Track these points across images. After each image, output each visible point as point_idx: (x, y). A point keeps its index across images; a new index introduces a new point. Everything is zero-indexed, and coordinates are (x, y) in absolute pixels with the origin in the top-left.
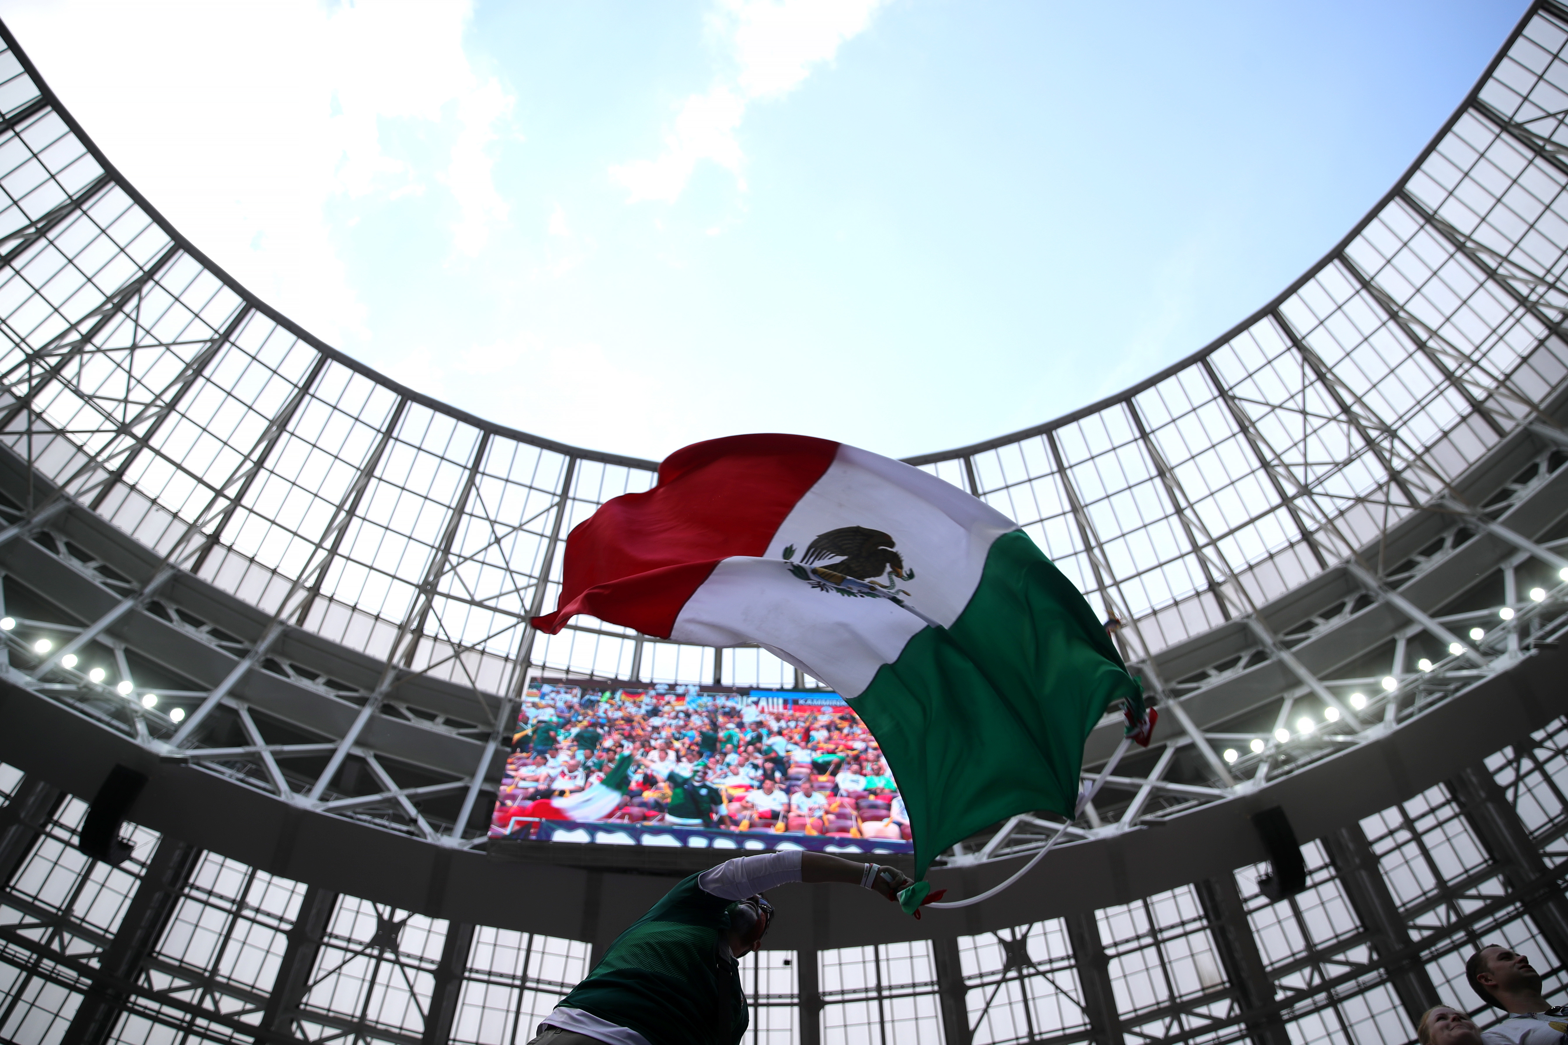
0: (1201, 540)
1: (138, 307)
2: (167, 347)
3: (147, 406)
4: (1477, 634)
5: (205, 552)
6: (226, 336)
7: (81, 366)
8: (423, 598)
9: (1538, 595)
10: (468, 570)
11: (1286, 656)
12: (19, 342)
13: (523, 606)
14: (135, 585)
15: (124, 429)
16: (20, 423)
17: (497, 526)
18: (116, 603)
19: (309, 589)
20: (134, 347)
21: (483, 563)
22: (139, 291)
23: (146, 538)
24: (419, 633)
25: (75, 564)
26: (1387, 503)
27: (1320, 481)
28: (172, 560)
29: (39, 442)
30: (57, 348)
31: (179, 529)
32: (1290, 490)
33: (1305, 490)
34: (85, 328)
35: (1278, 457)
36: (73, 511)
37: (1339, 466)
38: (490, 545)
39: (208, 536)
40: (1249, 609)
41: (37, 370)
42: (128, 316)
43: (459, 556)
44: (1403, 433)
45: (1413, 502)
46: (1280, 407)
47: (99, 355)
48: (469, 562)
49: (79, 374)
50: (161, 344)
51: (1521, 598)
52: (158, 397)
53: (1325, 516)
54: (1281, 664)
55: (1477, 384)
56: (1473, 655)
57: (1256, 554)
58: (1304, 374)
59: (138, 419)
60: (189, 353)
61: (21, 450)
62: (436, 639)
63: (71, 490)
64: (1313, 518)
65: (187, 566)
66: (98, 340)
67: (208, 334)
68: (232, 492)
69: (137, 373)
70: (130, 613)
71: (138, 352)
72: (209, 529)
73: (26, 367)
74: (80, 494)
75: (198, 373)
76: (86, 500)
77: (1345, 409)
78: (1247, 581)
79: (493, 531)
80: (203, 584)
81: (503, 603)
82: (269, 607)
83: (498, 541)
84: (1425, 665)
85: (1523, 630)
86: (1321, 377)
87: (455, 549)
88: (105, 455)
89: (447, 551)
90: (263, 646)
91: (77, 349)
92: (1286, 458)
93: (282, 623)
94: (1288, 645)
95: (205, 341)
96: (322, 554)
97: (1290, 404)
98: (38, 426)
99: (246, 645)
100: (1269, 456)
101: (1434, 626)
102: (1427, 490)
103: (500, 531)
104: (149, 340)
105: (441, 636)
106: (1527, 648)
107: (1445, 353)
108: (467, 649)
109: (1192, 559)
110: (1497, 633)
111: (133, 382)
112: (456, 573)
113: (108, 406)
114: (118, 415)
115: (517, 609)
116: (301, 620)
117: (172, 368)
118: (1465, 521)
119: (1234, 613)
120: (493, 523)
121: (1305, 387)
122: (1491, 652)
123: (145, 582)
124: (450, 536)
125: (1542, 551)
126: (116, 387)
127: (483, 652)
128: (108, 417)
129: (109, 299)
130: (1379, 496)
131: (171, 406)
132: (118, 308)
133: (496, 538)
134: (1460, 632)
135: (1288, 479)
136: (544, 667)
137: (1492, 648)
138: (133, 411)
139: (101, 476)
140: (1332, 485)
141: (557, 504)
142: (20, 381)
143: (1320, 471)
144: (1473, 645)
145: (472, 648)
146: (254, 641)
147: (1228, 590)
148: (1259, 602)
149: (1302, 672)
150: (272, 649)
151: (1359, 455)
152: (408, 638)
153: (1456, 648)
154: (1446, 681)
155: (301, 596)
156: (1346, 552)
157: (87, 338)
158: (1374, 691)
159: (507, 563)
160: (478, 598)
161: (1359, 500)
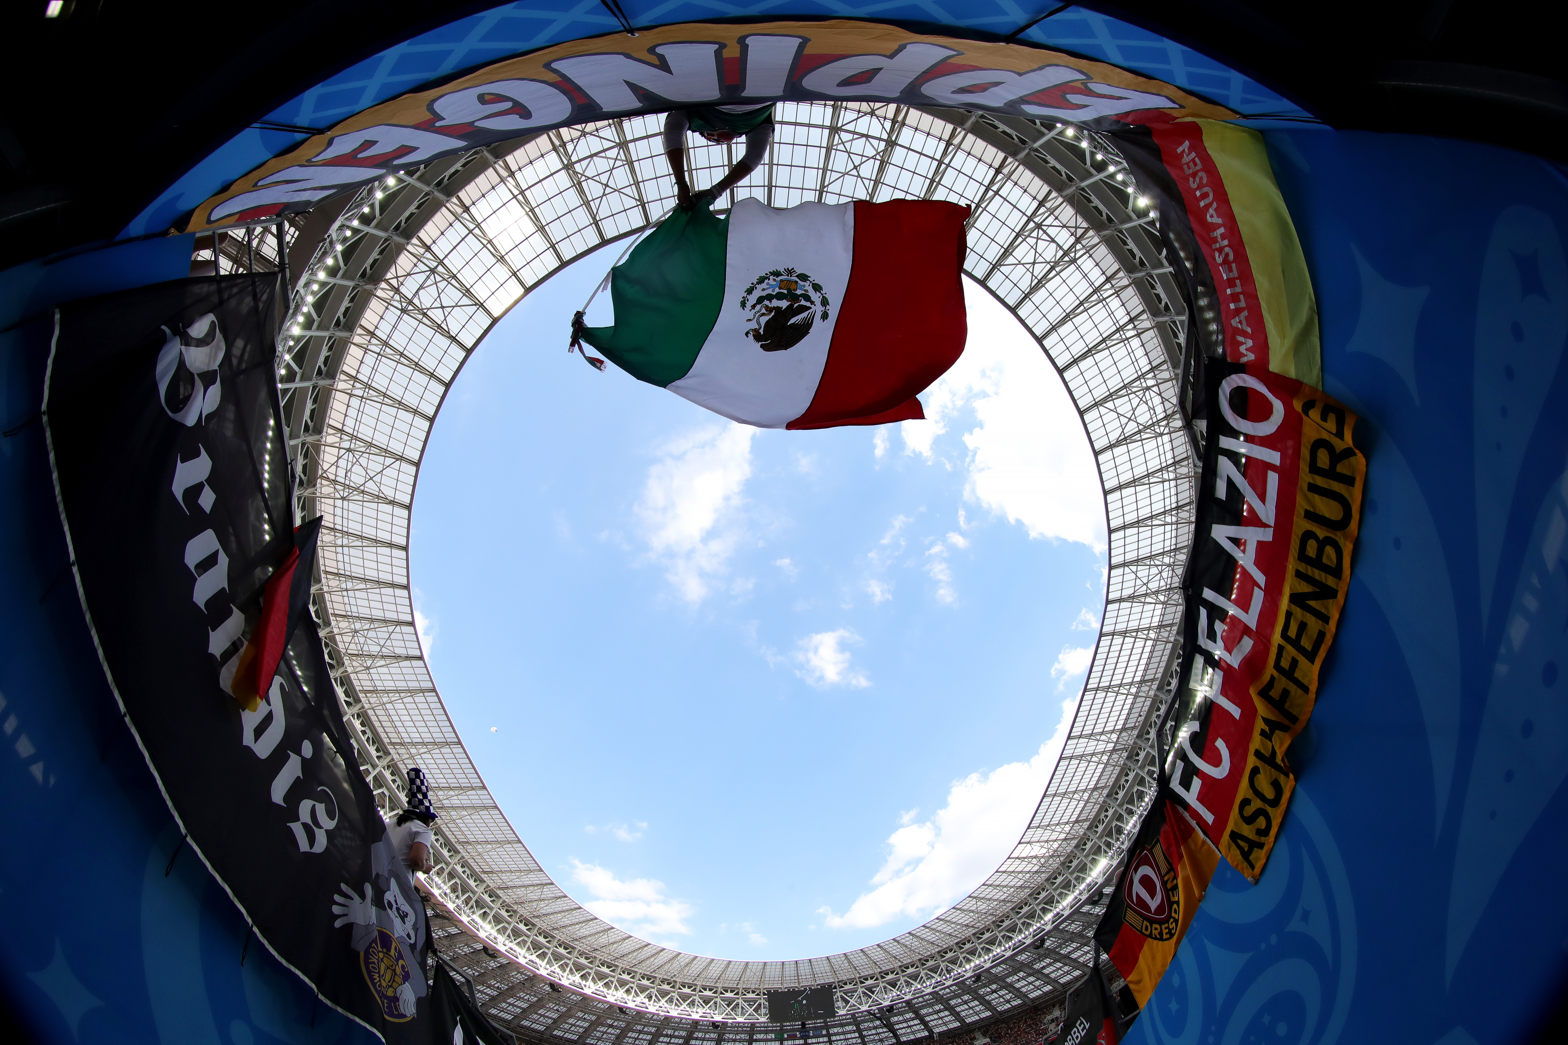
0: (477, 231)
1: (1032, 282)
2: (1020, 263)
3: (1029, 236)
4: (348, 233)
5: (1002, 165)
6: (994, 267)
7: (1055, 255)
8: (893, 139)
9: (330, 261)
10: (870, 152)
11: (427, 189)
12: (1078, 268)
13: (839, 136)
14: (1033, 153)
15: (1039, 226)
16: (1080, 232)
17: (857, 174)
18: (1041, 146)
19: (952, 144)
20: (1034, 263)
21: (862, 156)
22: (1031, 289)
23: (1028, 175)
24: (894, 121)
25: (1058, 166)
26: (397, 277)
27: (428, 277)
28: (1017, 164)
29: (1072, 223)
30: (1064, 264)
31: (1014, 177)
32: (440, 268)
33: (433, 271)
34: (1054, 273)
35: (449, 283)
36: (1059, 190)
37: (421, 287)
38: (860, 165)
39: (1001, 173)
40: (448, 205)
41: (1072, 255)
42: (1036, 278)
43: (875, 159)
44: (399, 312)
45: (387, 281)
46: (454, 307)
47: (1048, 260)
48: (871, 156)
49: (1057, 252)
50: (1023, 264)
51: (336, 258)
52: (1024, 240)
53: (422, 262)
54: (429, 185)
55: (375, 345)
56: (348, 223)
57: (450, 233)
58: (447, 326)
59: (1032, 231)
60: (1010, 260)
61: (1080, 220)
62: (885, 118)
63: (1060, 200)
64: (427, 259)
65: (1010, 160)
66: (1048, 267)
67: (1002, 269)
68: (991, 193)
69: (1033, 251)
70: (1035, 141)
71: (1032, 261)
72: (1000, 177)
73: (1077, 256)
74: (1056, 198)
75: (1006, 250)
76: (1054, 194)
77: (425, 315)
78: (451, 218)
79: (858, 172)
80: (1002, 151)
81: (850, 136)
82: (970, 137)
83: (855, 167)
84: (366, 210)
85: (332, 243)
86: (439, 326)
87: (878, 163)
88: (1046, 215)
89: (882, 162)
90: (973, 119)
91: (1057, 263)
92: (445, 283)
93: (964, 129)
94: (427, 194)
95: (1003, 265)
96: (947, 161)
97: (449, 309)
98: (1073, 230)
99: (981, 120)
100: (453, 282)
101: (366, 229)
102: (382, 289)
103: (854, 172)
104: (1028, 266)
105: (882, 120)
106: (328, 236)
107: (392, 355)
108: (869, 113)
109: (479, 220)
110: (341, 237)
111: (1034, 247)
112: (876, 150)
113: (1045, 237)
114: (1041, 232)
115: (843, 134)
116: (954, 130)
117: (1019, 253)
118: (365, 282)
119: (454, 200)
120: (859, 176)
121: (445, 319)
122: (342, 228)
123: (1028, 154)
124: (881, 169)
125: (332, 281)
126: (1042, 245)
127: (859, 112)
128: (1045, 232)
129: (1043, 286)
130: (401, 279)
131: (1018, 235)
132: (1040, 281)
133: (856, 169)
134: (355, 231)
135: (443, 273)
136: (825, 105)
137: (342, 230)
138: (1034, 234)
139: (1048, 205)
140: (423, 277)
141: (825, 187)
142: (1079, 250)
143: (429, 282)
144: (348, 227)
145: (866, 114)
146: (977, 121)
147: (459, 210)
148: (444, 210)
149: (418, 185)
150: (969, 118)
151: (414, 296)
152: (900, 119)
153: (355, 223)
154: (356, 207)
155: (956, 141)
156: (409, 247)
157: (1052, 268)
158: (385, 189)
159: (849, 156)
160: (864, 139)
161: (409, 274)
